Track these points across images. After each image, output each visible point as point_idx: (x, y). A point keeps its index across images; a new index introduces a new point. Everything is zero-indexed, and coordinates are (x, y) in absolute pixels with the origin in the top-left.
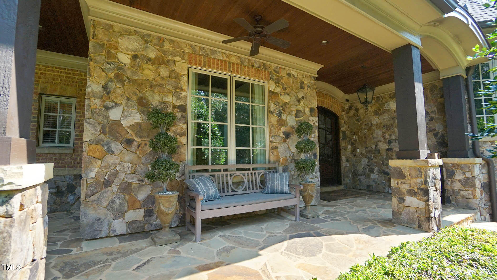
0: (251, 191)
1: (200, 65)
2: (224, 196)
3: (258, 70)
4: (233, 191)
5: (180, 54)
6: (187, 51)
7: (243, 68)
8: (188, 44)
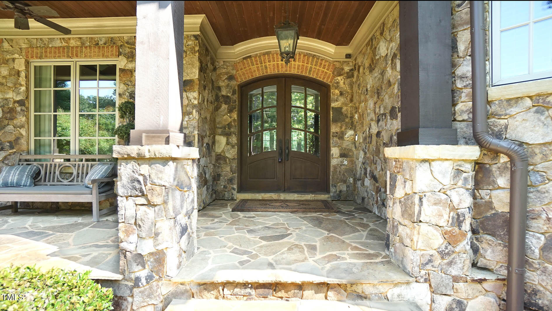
0: (80, 183)
1: (37, 57)
2: (49, 185)
3: (103, 47)
4: (59, 181)
5: (18, 51)
6: (24, 46)
7: (84, 49)
8: (27, 39)
